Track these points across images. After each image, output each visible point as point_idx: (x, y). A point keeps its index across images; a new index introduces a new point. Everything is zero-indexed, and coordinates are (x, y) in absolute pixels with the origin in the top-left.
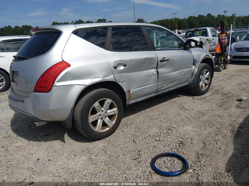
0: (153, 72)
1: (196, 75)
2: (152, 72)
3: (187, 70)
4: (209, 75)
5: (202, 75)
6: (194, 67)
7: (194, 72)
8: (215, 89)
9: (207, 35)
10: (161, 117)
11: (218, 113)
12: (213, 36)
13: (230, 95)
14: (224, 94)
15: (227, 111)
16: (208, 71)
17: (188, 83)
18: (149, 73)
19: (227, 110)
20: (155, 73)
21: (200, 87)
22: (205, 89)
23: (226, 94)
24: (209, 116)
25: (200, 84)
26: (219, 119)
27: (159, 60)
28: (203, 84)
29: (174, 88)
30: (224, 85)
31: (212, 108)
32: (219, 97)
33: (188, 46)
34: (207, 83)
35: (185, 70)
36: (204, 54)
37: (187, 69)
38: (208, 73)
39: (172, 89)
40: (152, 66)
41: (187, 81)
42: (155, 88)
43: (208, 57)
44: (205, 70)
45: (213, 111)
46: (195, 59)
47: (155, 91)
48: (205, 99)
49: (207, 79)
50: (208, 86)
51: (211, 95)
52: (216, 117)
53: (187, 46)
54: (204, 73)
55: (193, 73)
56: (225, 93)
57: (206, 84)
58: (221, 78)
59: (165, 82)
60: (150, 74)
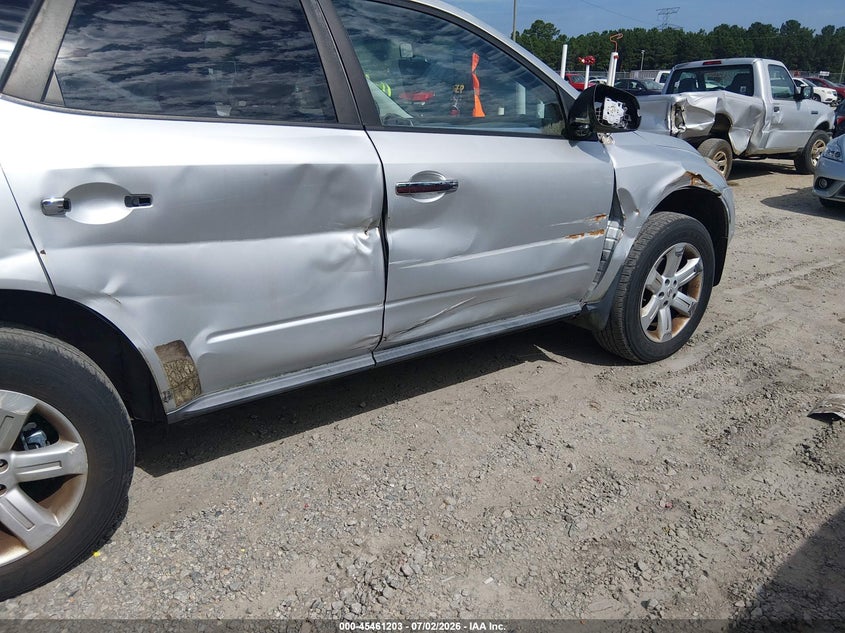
0: (356, 248)
1: (622, 268)
2: (346, 244)
3: (572, 241)
4: (697, 268)
5: (661, 270)
6: (613, 228)
7: (611, 255)
8: (727, 333)
9: (750, 90)
10: (387, 484)
11: (691, 484)
12: (776, 96)
13: (785, 376)
14: (759, 369)
15: (743, 483)
16: (695, 251)
17: (577, 307)
18: (330, 248)
19: (745, 469)
20: (367, 250)
21: (645, 325)
22: (670, 334)
23: (768, 372)
24: (634, 506)
25: (646, 312)
26: (683, 532)
27: (392, 184)
28: (665, 313)
29: (496, 328)
30: (777, 315)
31: (669, 449)
32: (732, 383)
33: (584, 120)
34: (685, 309)
35: (563, 240)
36: (675, 169)
37: (573, 236)
38: (693, 263)
39: (479, 332)
40: (347, 213)
41: (575, 297)
42: (372, 331)
43: (697, 183)
44: (680, 247)
45: (672, 472)
46: (624, 191)
47: (368, 344)
48: (657, 392)
49: (686, 289)
50: (686, 322)
51: (694, 368)
52: (673, 516)
53: (578, 119)
54: (673, 260)
55: (605, 260)
56: (769, 361)
57: (675, 313)
58: (771, 281)
59: (435, 300)
60: (334, 257)
